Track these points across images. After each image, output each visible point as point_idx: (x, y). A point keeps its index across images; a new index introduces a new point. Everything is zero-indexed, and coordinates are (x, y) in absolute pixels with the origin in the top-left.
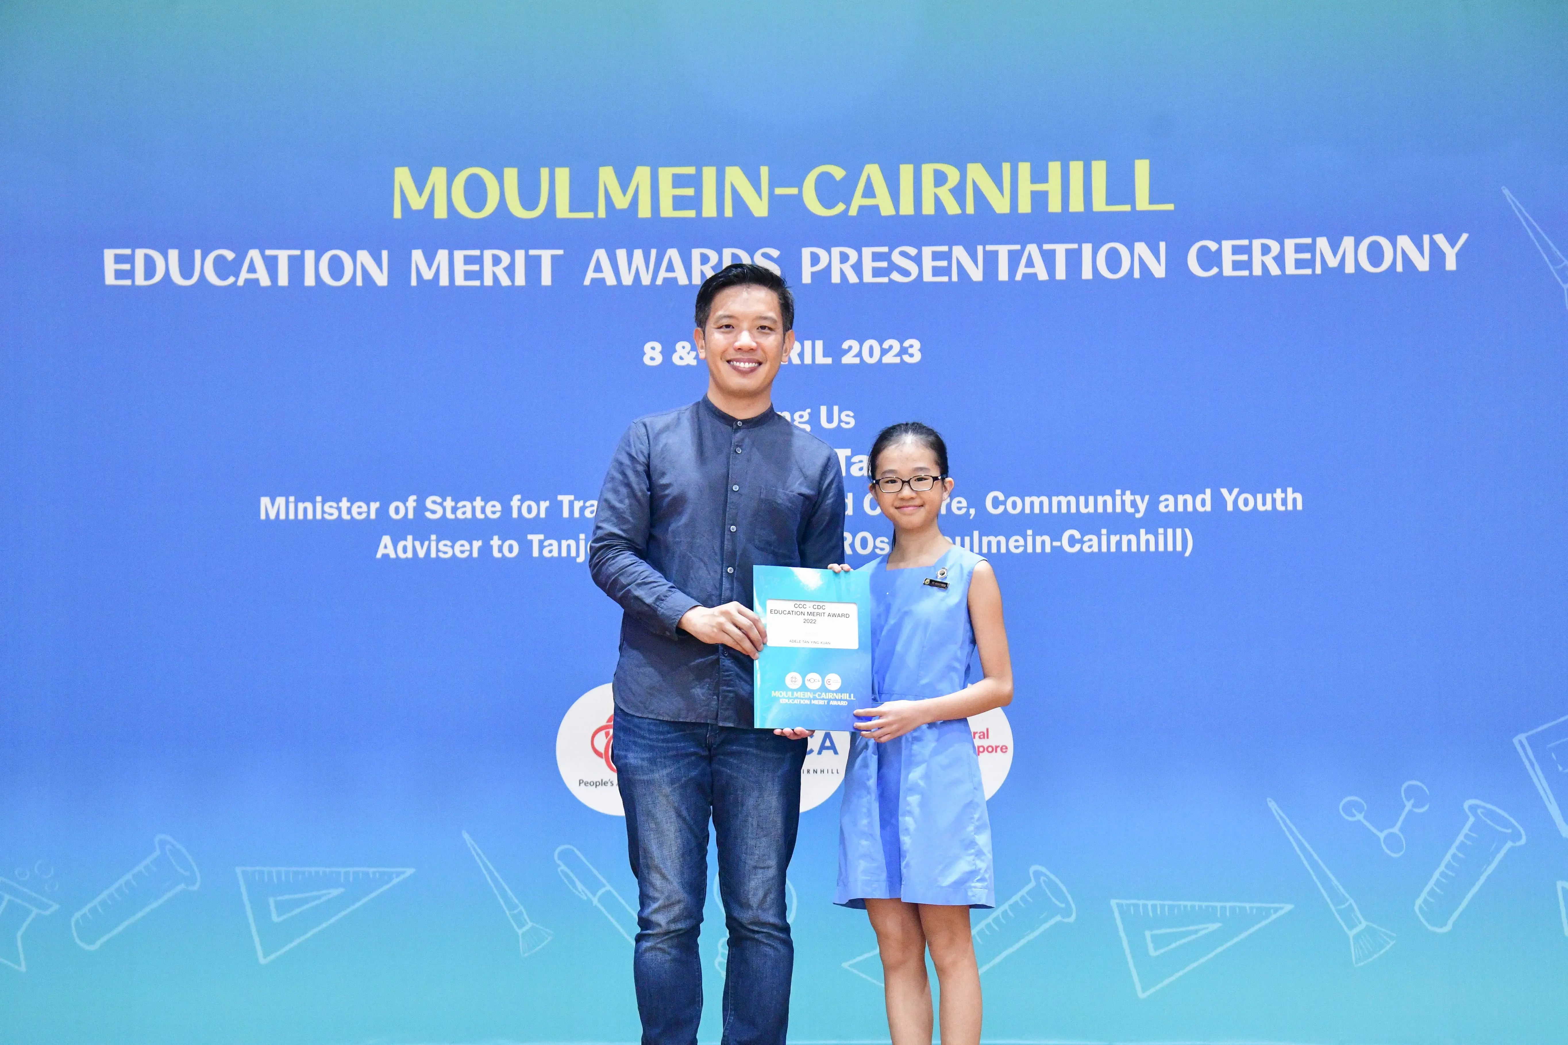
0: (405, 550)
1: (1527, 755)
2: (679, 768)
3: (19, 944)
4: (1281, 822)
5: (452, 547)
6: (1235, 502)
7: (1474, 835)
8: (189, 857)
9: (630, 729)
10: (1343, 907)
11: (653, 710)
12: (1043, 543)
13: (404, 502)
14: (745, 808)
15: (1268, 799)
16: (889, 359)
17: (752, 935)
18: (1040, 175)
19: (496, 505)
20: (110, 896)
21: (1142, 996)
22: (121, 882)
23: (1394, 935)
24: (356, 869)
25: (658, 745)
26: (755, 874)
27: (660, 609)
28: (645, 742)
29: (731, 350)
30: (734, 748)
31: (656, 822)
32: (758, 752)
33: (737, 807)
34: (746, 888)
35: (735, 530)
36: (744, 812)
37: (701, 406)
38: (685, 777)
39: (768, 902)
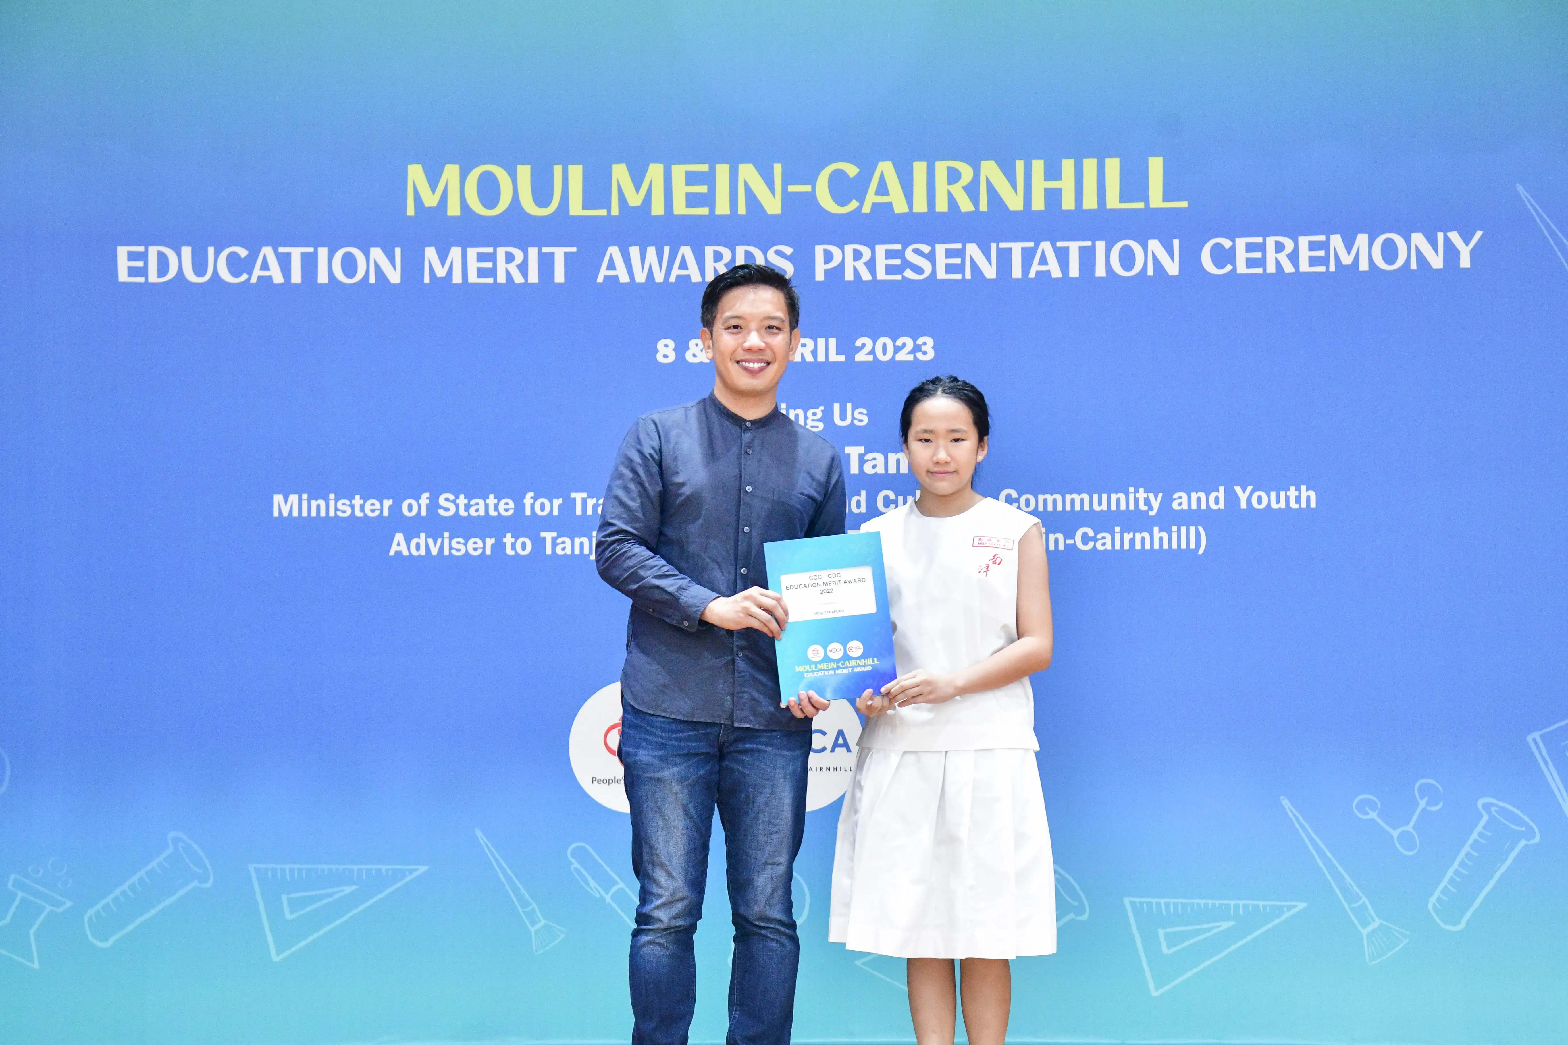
0: (418, 547)
1: (1541, 754)
2: (689, 767)
3: (33, 941)
4: (1294, 821)
5: (465, 544)
6: (1249, 500)
7: (1489, 834)
8: (202, 854)
9: (641, 727)
10: (1356, 905)
11: (666, 708)
12: (1056, 540)
13: (417, 499)
14: (756, 805)
15: (1282, 797)
16: (902, 356)
17: (758, 930)
18: (1053, 173)
19: (509, 503)
20: (123, 893)
21: (1155, 994)
22: (134, 879)
23: (1408, 933)
24: (369, 867)
25: (671, 743)
26: (765, 870)
27: (682, 597)
28: (655, 739)
29: (740, 351)
30: (747, 746)
31: (664, 819)
32: (769, 749)
33: (748, 804)
34: (755, 883)
35: (749, 531)
36: (755, 809)
37: (708, 403)
38: (695, 775)
39: (775, 898)
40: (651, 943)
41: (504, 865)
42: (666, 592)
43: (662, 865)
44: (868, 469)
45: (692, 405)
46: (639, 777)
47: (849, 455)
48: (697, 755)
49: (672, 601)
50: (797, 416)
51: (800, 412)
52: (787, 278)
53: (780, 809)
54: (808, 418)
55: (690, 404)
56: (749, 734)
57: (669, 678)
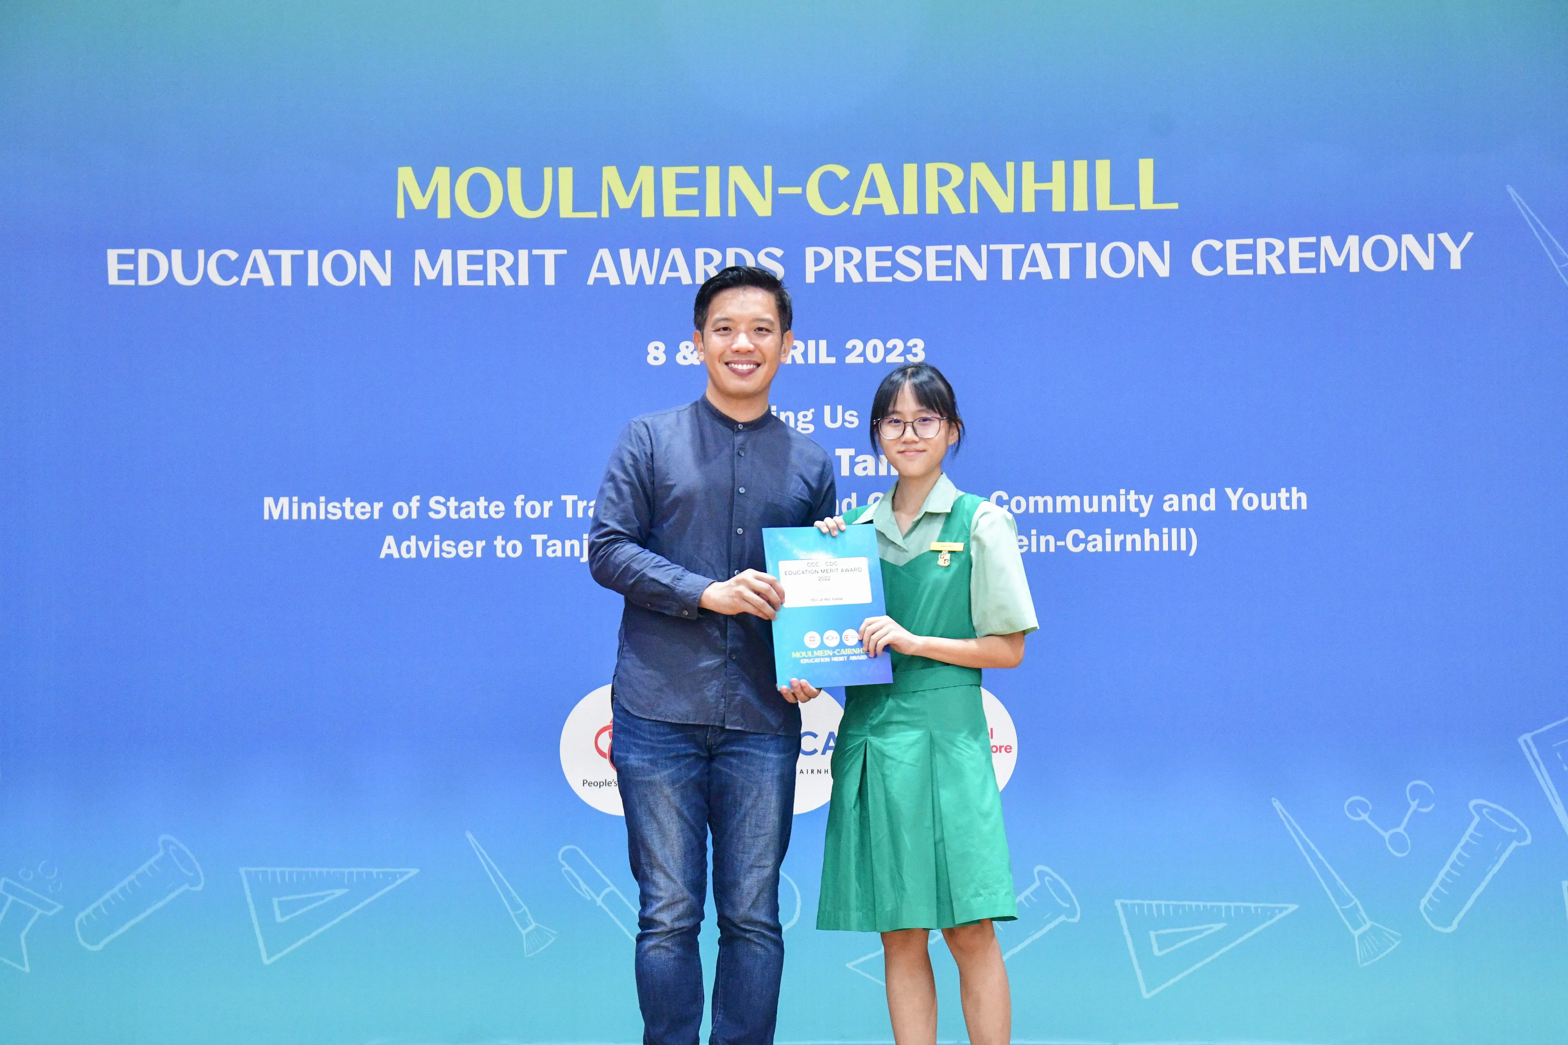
0: (408, 550)
1: (1532, 755)
2: (680, 769)
3: (23, 942)
4: (1286, 822)
5: (456, 547)
6: (1240, 502)
7: (1480, 835)
8: (193, 857)
9: (631, 731)
10: (1348, 907)
12: (1047, 542)
13: (408, 502)
14: (744, 807)
15: (1273, 799)
16: (892, 359)
17: (744, 934)
18: (1043, 175)
19: (500, 506)
20: (114, 897)
21: (1146, 996)
22: (125, 882)
23: (1399, 935)
24: (360, 870)
25: (660, 746)
26: (751, 873)
27: (678, 587)
28: (646, 743)
29: (728, 353)
30: (734, 748)
31: (658, 823)
32: (757, 752)
33: (735, 807)
34: (742, 886)
35: (742, 532)
36: (742, 812)
37: (700, 406)
38: (686, 777)
39: (761, 901)
40: (656, 947)
41: (495, 868)
42: (661, 584)
43: (661, 867)
44: (859, 471)
45: (685, 407)
46: (630, 780)
47: (840, 457)
48: (688, 756)
49: (668, 593)
50: (787, 418)
51: (791, 414)
52: (779, 280)
53: (767, 811)
54: (799, 420)
55: (684, 407)
56: (738, 736)
57: (663, 681)
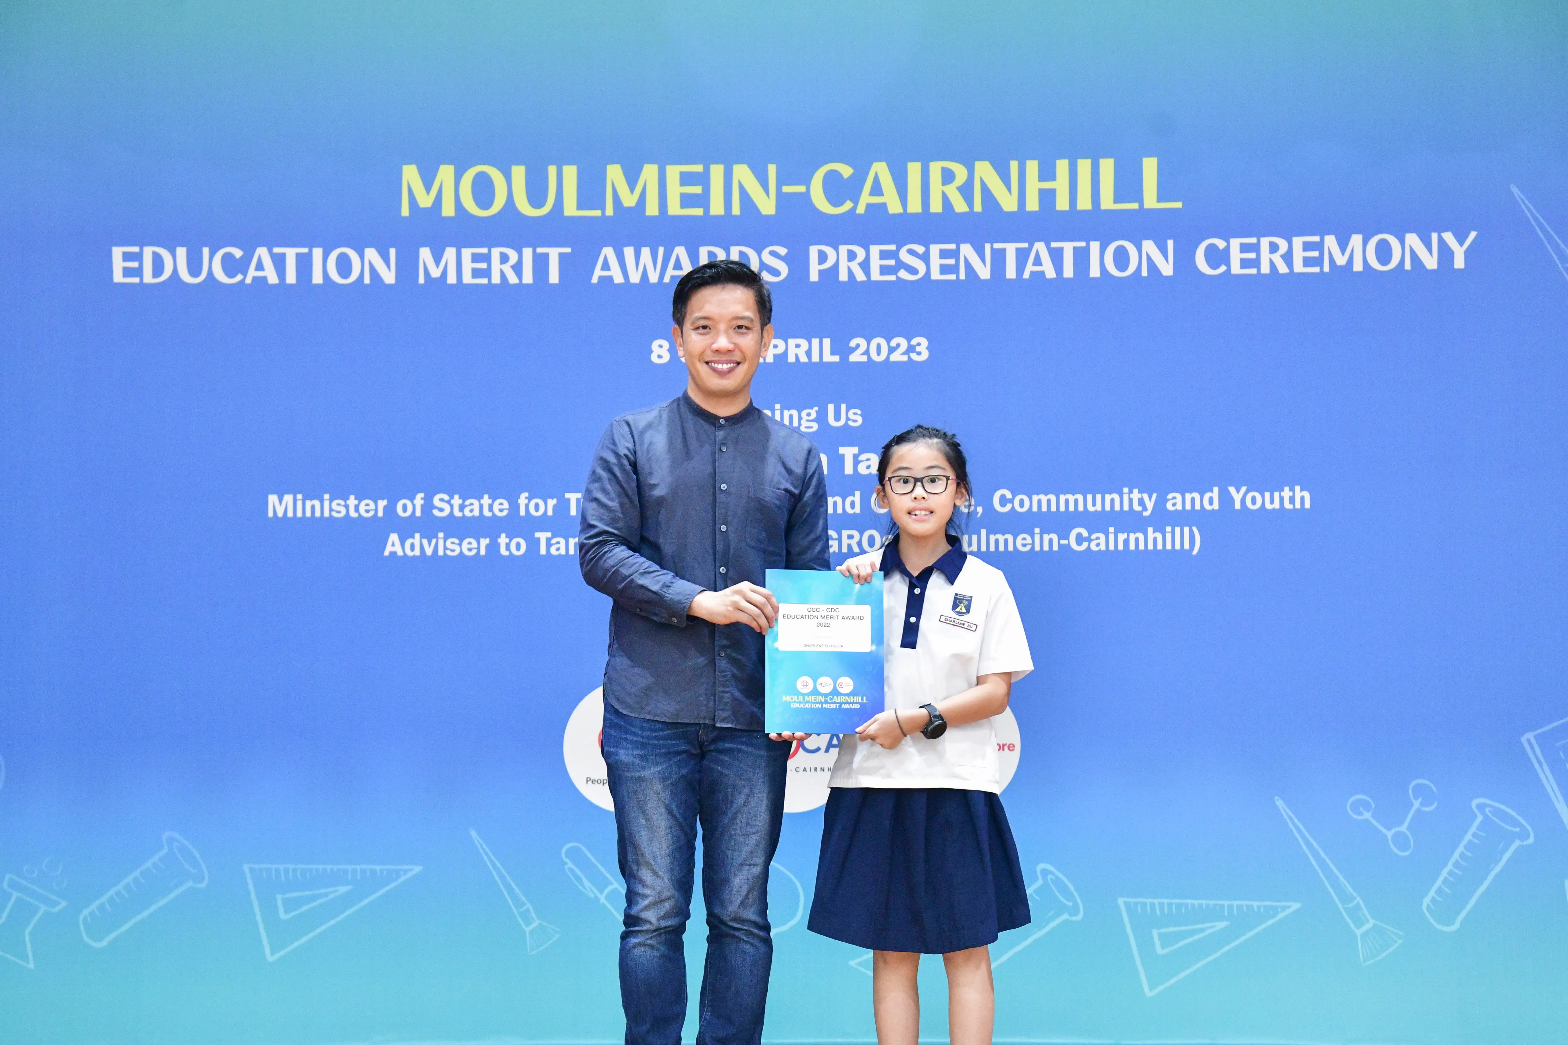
0: (412, 547)
1: (1535, 754)
2: (671, 766)
3: (27, 938)
4: (1289, 821)
5: (460, 545)
6: (1243, 501)
7: (1481, 833)
8: (197, 855)
9: (621, 726)
10: (1350, 905)
11: (649, 711)
12: (1051, 541)
13: (412, 499)
14: (735, 805)
15: (1276, 798)
16: (896, 357)
17: (732, 932)
18: (1047, 174)
19: (504, 503)
20: (118, 893)
21: (1149, 994)
22: (129, 879)
23: (1402, 933)
24: (364, 867)
25: (651, 742)
26: (741, 871)
27: (667, 595)
28: (637, 739)
29: (709, 352)
30: (725, 746)
31: (647, 819)
32: (750, 749)
33: (727, 804)
34: (732, 884)
35: (725, 529)
36: (734, 810)
37: (682, 403)
38: (676, 774)
39: (750, 901)
40: (641, 945)
41: (499, 865)
42: (650, 590)
43: (648, 864)
44: (862, 469)
45: (665, 405)
46: (620, 776)
47: (845, 455)
48: (678, 753)
49: (656, 600)
53: (758, 809)
54: (802, 419)
55: (663, 404)
56: (729, 734)
57: (651, 679)
